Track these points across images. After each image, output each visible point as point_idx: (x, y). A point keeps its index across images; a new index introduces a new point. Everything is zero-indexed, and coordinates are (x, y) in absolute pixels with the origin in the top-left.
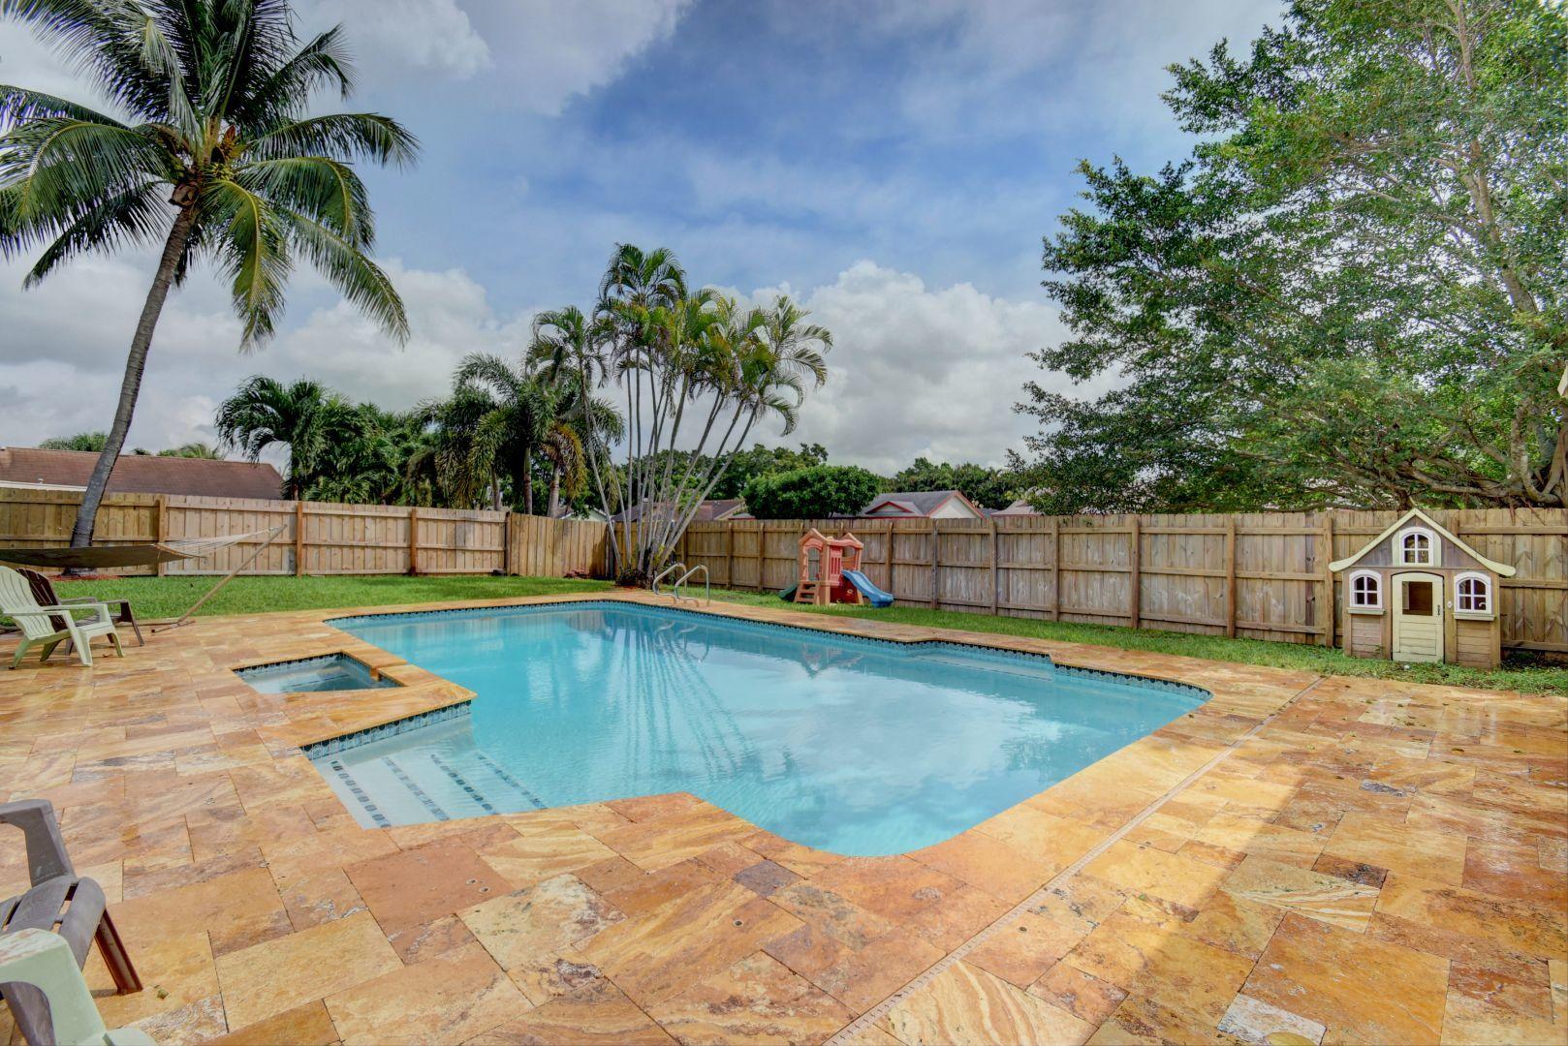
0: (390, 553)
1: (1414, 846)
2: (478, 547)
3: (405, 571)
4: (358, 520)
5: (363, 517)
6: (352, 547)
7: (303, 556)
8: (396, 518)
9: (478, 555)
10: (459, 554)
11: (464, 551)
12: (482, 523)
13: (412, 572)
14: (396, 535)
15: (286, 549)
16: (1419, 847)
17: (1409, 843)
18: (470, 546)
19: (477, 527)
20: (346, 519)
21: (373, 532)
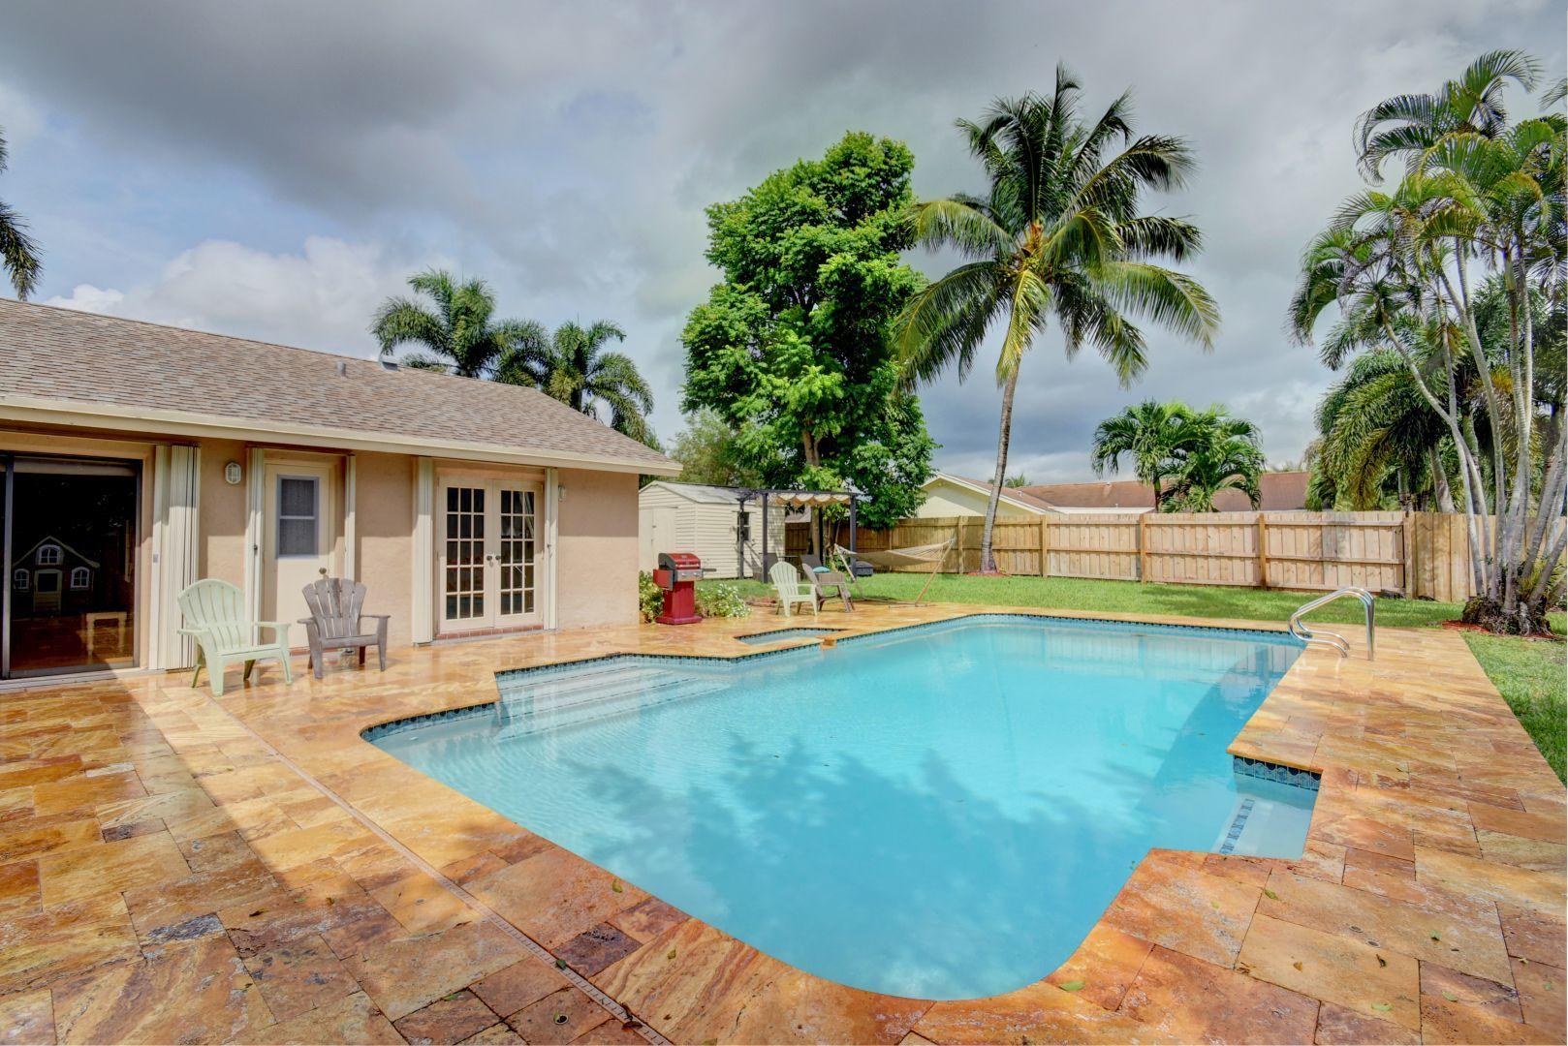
0: (1237, 562)
1: (97, 872)
2: (1357, 557)
3: (1254, 584)
4: (1199, 530)
5: (1205, 526)
6: (1193, 556)
7: (1148, 565)
8: (1241, 526)
9: (1357, 569)
10: (1329, 568)
11: (1335, 562)
12: (1362, 527)
13: (1263, 586)
14: (1242, 543)
15: (1133, 557)
16: (91, 873)
17: (103, 872)
18: (1345, 556)
19: (1355, 532)
20: (1188, 529)
21: (1216, 541)
